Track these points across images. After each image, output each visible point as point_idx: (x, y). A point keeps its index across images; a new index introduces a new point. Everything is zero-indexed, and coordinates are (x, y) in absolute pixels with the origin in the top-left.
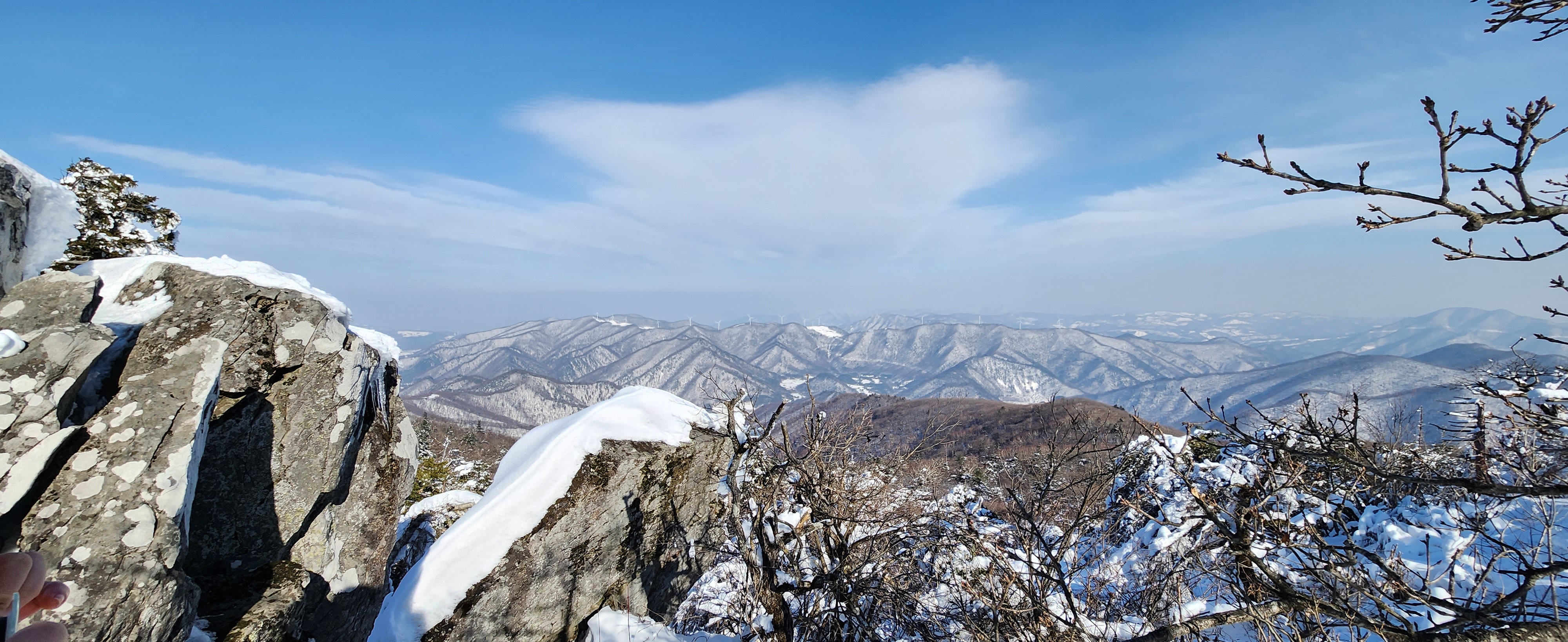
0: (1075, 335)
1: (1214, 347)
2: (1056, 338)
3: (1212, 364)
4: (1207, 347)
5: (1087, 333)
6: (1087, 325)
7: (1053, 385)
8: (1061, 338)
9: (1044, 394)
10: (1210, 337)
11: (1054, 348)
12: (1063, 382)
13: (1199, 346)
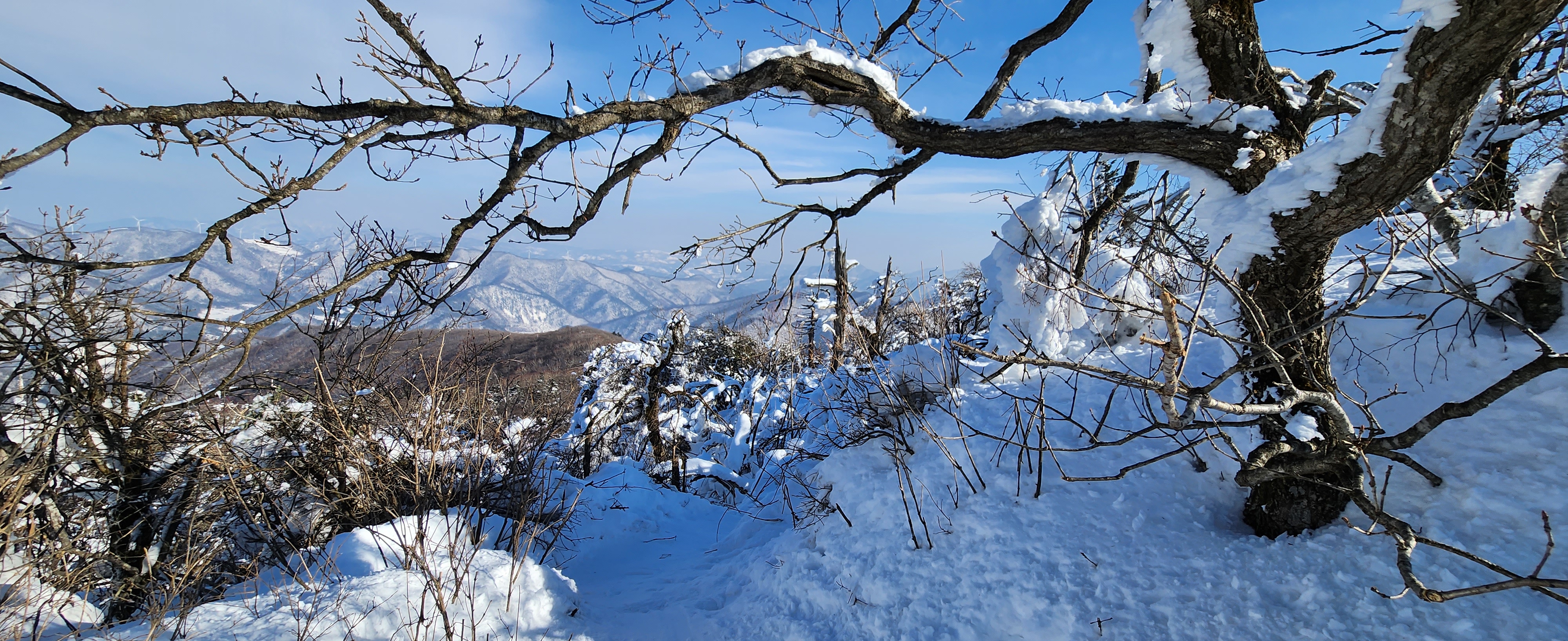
1: (694, 283)
2: (565, 269)
3: (691, 297)
5: (593, 265)
6: (593, 258)
7: (560, 315)
8: (569, 269)
9: (551, 324)
10: (691, 275)
11: (562, 279)
12: (570, 312)
13: (682, 282)
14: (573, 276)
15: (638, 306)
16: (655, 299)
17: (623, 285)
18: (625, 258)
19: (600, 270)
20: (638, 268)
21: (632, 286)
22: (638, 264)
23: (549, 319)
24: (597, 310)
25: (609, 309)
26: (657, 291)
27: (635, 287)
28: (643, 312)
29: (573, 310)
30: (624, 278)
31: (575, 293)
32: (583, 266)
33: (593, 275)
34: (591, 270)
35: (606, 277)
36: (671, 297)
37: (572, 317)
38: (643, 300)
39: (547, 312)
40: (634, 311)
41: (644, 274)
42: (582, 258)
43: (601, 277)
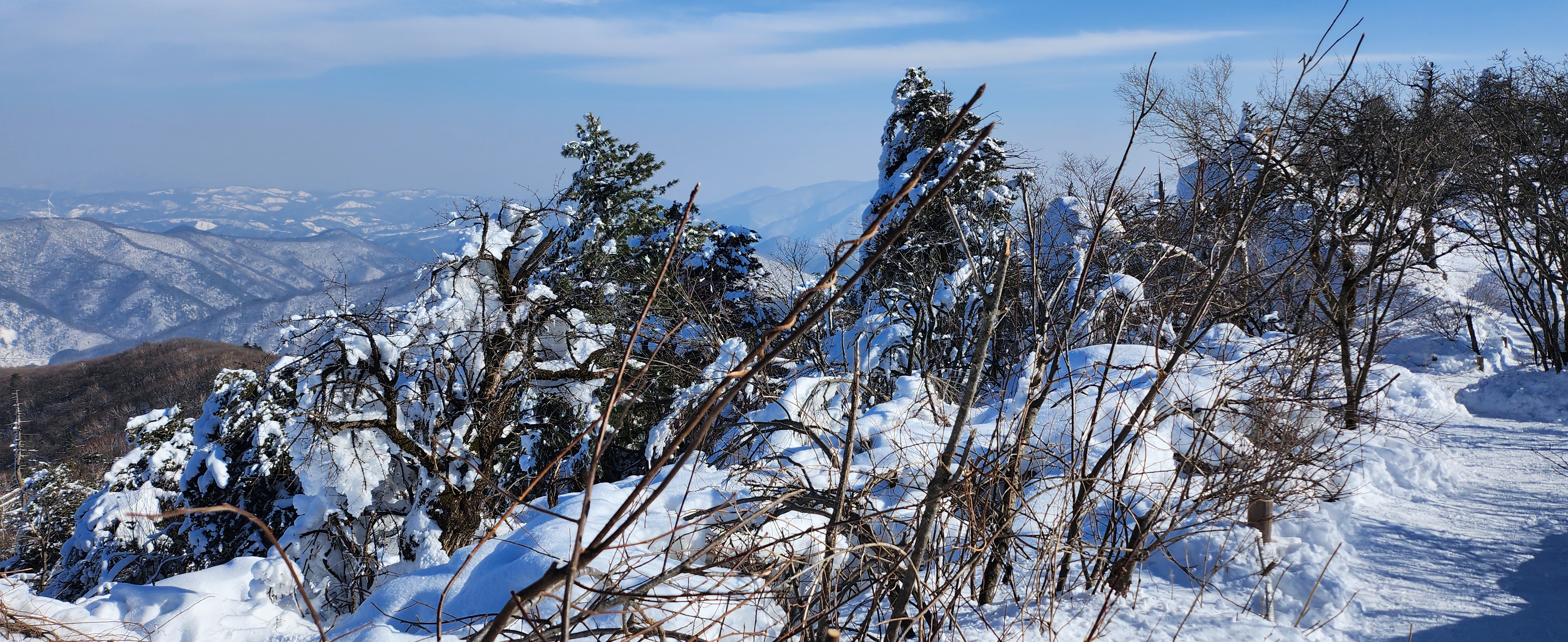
0: (85, 230)
1: (328, 245)
2: (45, 238)
3: (326, 271)
4: (316, 246)
5: (106, 225)
6: (102, 210)
7: (49, 331)
8: (55, 237)
9: (31, 350)
10: (318, 230)
11: (42, 258)
12: (70, 323)
13: (304, 245)
14: (68, 251)
15: (216, 298)
16: (252, 282)
17: (180, 260)
18: (171, 205)
19: (125, 233)
20: (203, 225)
21: (198, 259)
22: (203, 216)
23: (25, 340)
24: (130, 313)
25: (157, 310)
26: (254, 265)
27: (207, 261)
28: (231, 309)
29: (75, 319)
30: (180, 246)
31: (74, 284)
32: (86, 229)
33: (112, 245)
34: (106, 235)
35: (140, 247)
36: (284, 276)
37: (75, 333)
38: (226, 287)
39: (17, 328)
40: (210, 309)
41: (221, 236)
42: (76, 213)
43: (128, 247)
